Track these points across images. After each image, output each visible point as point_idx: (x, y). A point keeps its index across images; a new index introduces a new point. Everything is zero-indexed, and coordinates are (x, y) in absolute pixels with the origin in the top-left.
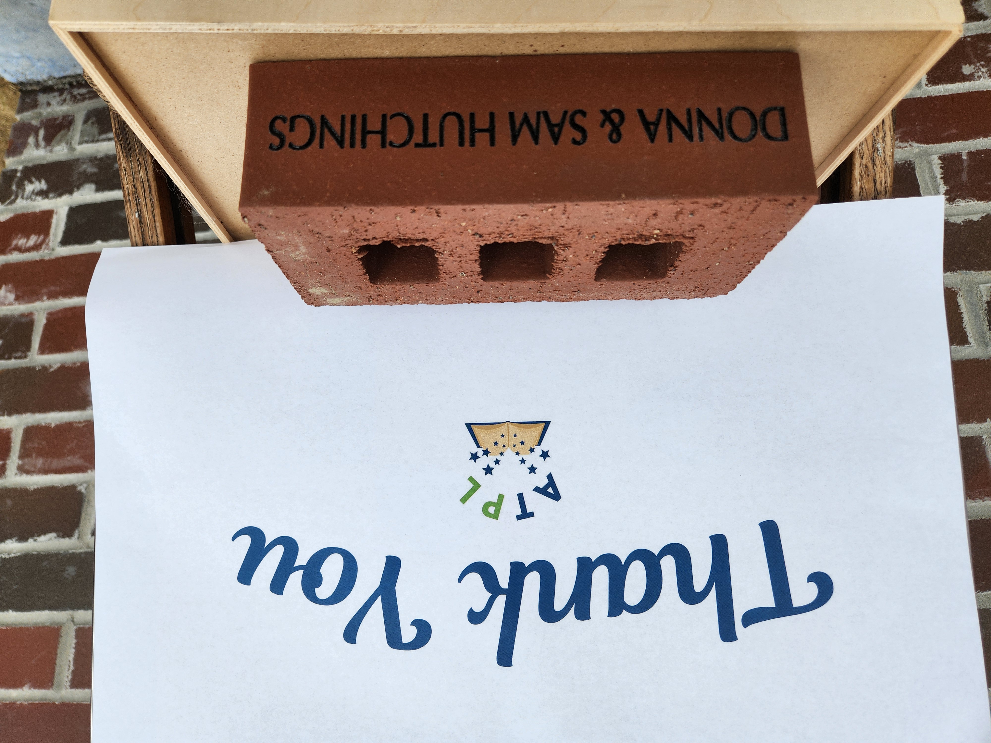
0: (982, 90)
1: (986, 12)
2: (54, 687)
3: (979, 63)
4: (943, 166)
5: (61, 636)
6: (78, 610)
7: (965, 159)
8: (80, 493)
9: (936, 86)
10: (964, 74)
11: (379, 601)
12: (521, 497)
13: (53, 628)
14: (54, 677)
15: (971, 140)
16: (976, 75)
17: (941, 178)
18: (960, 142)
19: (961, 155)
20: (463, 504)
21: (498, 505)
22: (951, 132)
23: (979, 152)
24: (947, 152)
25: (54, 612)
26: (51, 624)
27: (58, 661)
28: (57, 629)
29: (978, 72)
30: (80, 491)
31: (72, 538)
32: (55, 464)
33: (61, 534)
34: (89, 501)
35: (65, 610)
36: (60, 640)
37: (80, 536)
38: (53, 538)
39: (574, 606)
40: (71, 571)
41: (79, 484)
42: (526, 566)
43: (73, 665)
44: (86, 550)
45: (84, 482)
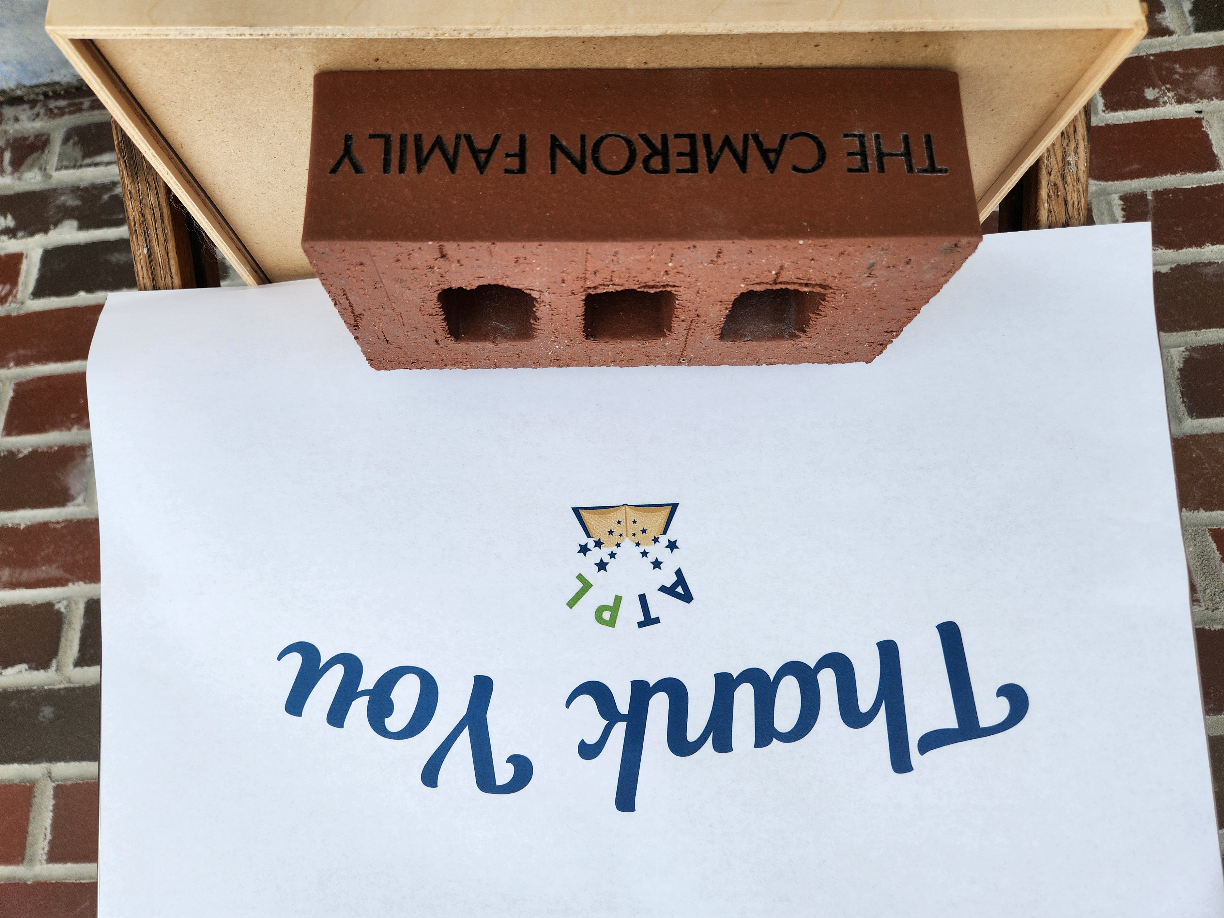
0: (1167, 118)
1: (1172, 27)
2: (25, 862)
4: (1124, 207)
5: (35, 796)
6: (57, 763)
7: (1150, 200)
8: (59, 613)
9: (1115, 112)
10: (1147, 99)
11: (466, 732)
12: (643, 598)
13: (24, 787)
14: (25, 849)
15: (1157, 177)
16: (1161, 100)
18: (1144, 179)
19: (1146, 195)
20: (571, 608)
21: (615, 609)
22: (1134, 167)
23: (1166, 191)
25: (26, 766)
26: (21, 781)
27: (30, 828)
28: (29, 787)
30: (59, 610)
31: (48, 670)
32: (26, 575)
33: (34, 665)
34: (70, 623)
35: (39, 763)
36: (34, 803)
37: (59, 667)
38: (23, 670)
39: (712, 733)
40: (47, 712)
41: (57, 600)
42: (651, 685)
43: (50, 834)
44: (67, 685)
45: (64, 599)
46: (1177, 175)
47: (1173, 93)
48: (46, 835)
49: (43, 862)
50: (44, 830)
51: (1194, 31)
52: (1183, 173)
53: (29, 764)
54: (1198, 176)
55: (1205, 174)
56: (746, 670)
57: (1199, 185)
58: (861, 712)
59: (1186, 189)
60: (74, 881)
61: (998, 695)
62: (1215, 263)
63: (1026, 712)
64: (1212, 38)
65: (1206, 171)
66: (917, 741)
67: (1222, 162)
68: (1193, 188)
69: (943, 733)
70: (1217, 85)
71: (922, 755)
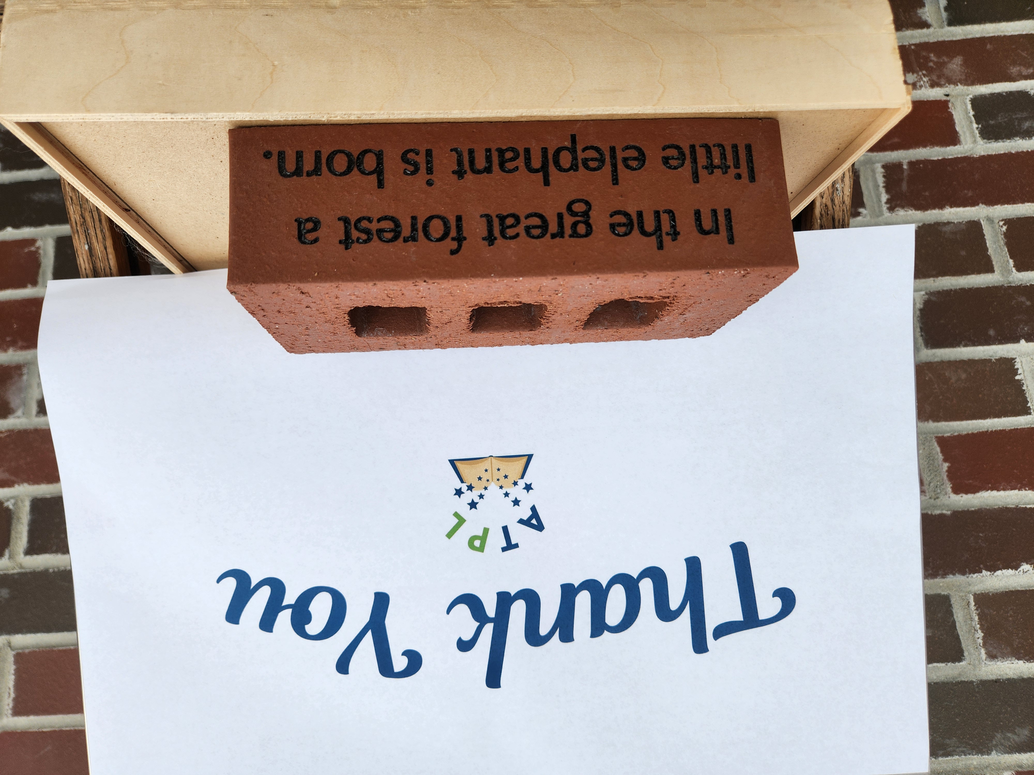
0: (922, 99)
1: (930, 20)
3: (921, 71)
4: (885, 174)
6: (14, 635)
7: (905, 169)
11: (369, 634)
12: (505, 530)
15: (911, 150)
16: (918, 84)
17: (884, 187)
18: (902, 151)
19: (902, 165)
20: (449, 538)
21: (483, 538)
22: (894, 140)
23: (918, 162)
24: (889, 161)
29: (920, 81)
30: (8, 508)
31: (2, 558)
34: (18, 518)
37: (11, 556)
39: (559, 628)
41: (6, 499)
42: (512, 595)
43: (14, 693)
44: (19, 571)
45: (12, 498)
46: (927, 148)
47: (928, 78)
48: (9, 694)
49: (10, 716)
50: (8, 690)
51: (947, 25)
52: (931, 146)
54: (943, 149)
55: (948, 148)
56: (585, 581)
57: (944, 157)
58: (671, 610)
59: (933, 160)
60: (37, 731)
61: (773, 596)
62: (952, 223)
63: (793, 608)
64: (961, 31)
65: (949, 146)
66: (713, 631)
67: (962, 138)
68: (938, 160)
69: (732, 624)
70: (963, 72)
71: (716, 640)
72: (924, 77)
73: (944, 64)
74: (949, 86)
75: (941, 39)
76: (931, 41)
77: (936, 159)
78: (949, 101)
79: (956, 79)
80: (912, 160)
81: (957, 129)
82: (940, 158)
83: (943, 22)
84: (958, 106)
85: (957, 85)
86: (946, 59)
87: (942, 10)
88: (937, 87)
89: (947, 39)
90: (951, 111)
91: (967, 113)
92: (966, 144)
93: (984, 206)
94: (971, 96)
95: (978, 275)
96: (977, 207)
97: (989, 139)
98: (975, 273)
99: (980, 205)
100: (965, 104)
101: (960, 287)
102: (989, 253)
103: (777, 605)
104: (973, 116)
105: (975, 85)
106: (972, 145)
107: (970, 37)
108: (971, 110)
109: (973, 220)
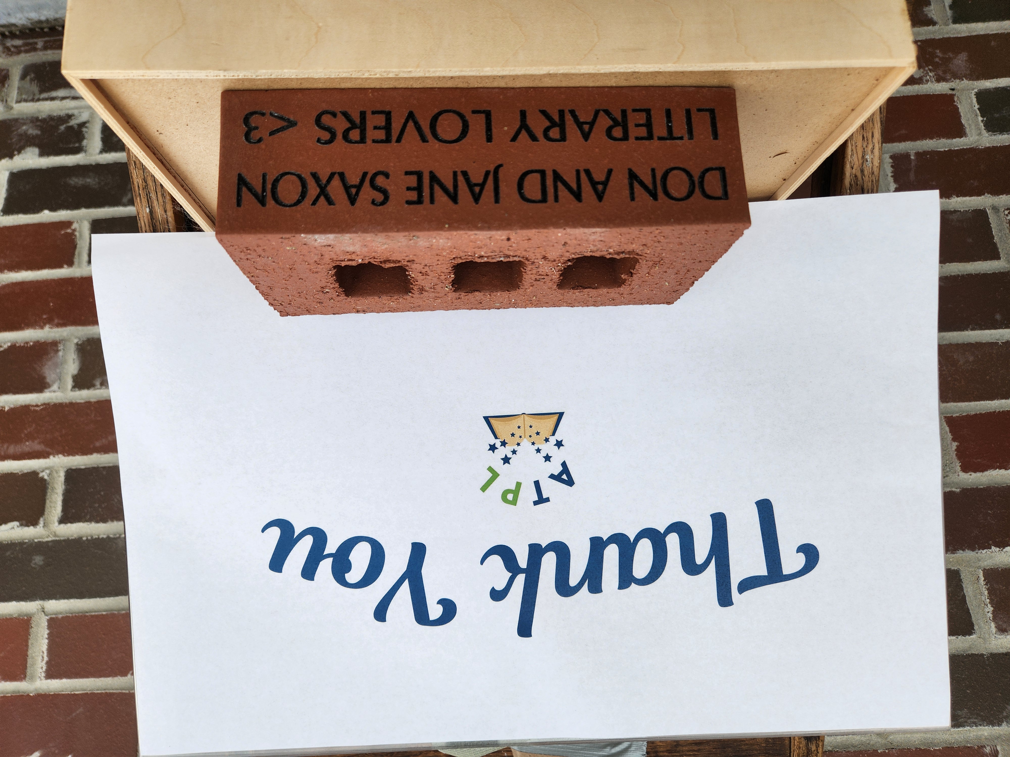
0: (928, 93)
1: (935, 18)
2: (27, 679)
3: (927, 67)
4: (894, 165)
5: (32, 627)
6: (48, 600)
7: (913, 160)
8: (43, 480)
10: (914, 77)
11: (406, 583)
12: (537, 484)
13: (22, 620)
14: (26, 669)
15: (918, 141)
16: (924, 79)
17: (892, 176)
18: (909, 142)
19: (910, 155)
20: (484, 492)
21: (516, 491)
22: (901, 132)
23: (925, 153)
24: (897, 152)
25: (22, 604)
26: (19, 615)
27: (30, 652)
28: (26, 619)
29: (927, 76)
30: (43, 478)
31: (37, 526)
32: (12, 449)
33: (24, 522)
34: (53, 488)
35: (34, 601)
36: (31, 631)
37: (46, 524)
38: (15, 527)
39: (587, 581)
40: (38, 560)
41: (41, 470)
42: (543, 548)
43: (47, 656)
44: (54, 538)
45: (47, 468)
46: (934, 140)
47: (934, 73)
48: (43, 657)
49: (42, 678)
50: (41, 654)
51: (952, 22)
52: (938, 138)
53: (25, 601)
54: (949, 141)
55: (954, 140)
56: (613, 535)
57: (950, 149)
58: (697, 564)
59: (940, 151)
60: (69, 693)
61: (797, 553)
62: (958, 211)
63: (817, 564)
64: (965, 29)
65: (955, 138)
66: (737, 585)
67: (967, 130)
68: (945, 150)
69: (756, 579)
70: (968, 68)
71: (740, 594)
72: (930, 72)
73: (949, 60)
74: (954, 81)
75: (946, 36)
76: (937, 38)
77: (943, 150)
78: (955, 95)
79: (961, 74)
80: (920, 151)
81: (963, 122)
82: (946, 149)
83: (948, 19)
84: (964, 100)
85: (963, 80)
86: (951, 55)
87: (948, 8)
88: (943, 82)
89: (952, 36)
90: (957, 105)
91: (972, 106)
92: (972, 136)
93: (989, 195)
94: (976, 90)
95: (985, 262)
96: (983, 197)
97: (994, 132)
98: (982, 260)
99: (986, 194)
100: (970, 98)
101: (967, 273)
102: (995, 241)
103: (800, 560)
104: (978, 109)
105: (980, 80)
106: (977, 137)
107: (974, 34)
108: (977, 104)
109: (980, 208)
